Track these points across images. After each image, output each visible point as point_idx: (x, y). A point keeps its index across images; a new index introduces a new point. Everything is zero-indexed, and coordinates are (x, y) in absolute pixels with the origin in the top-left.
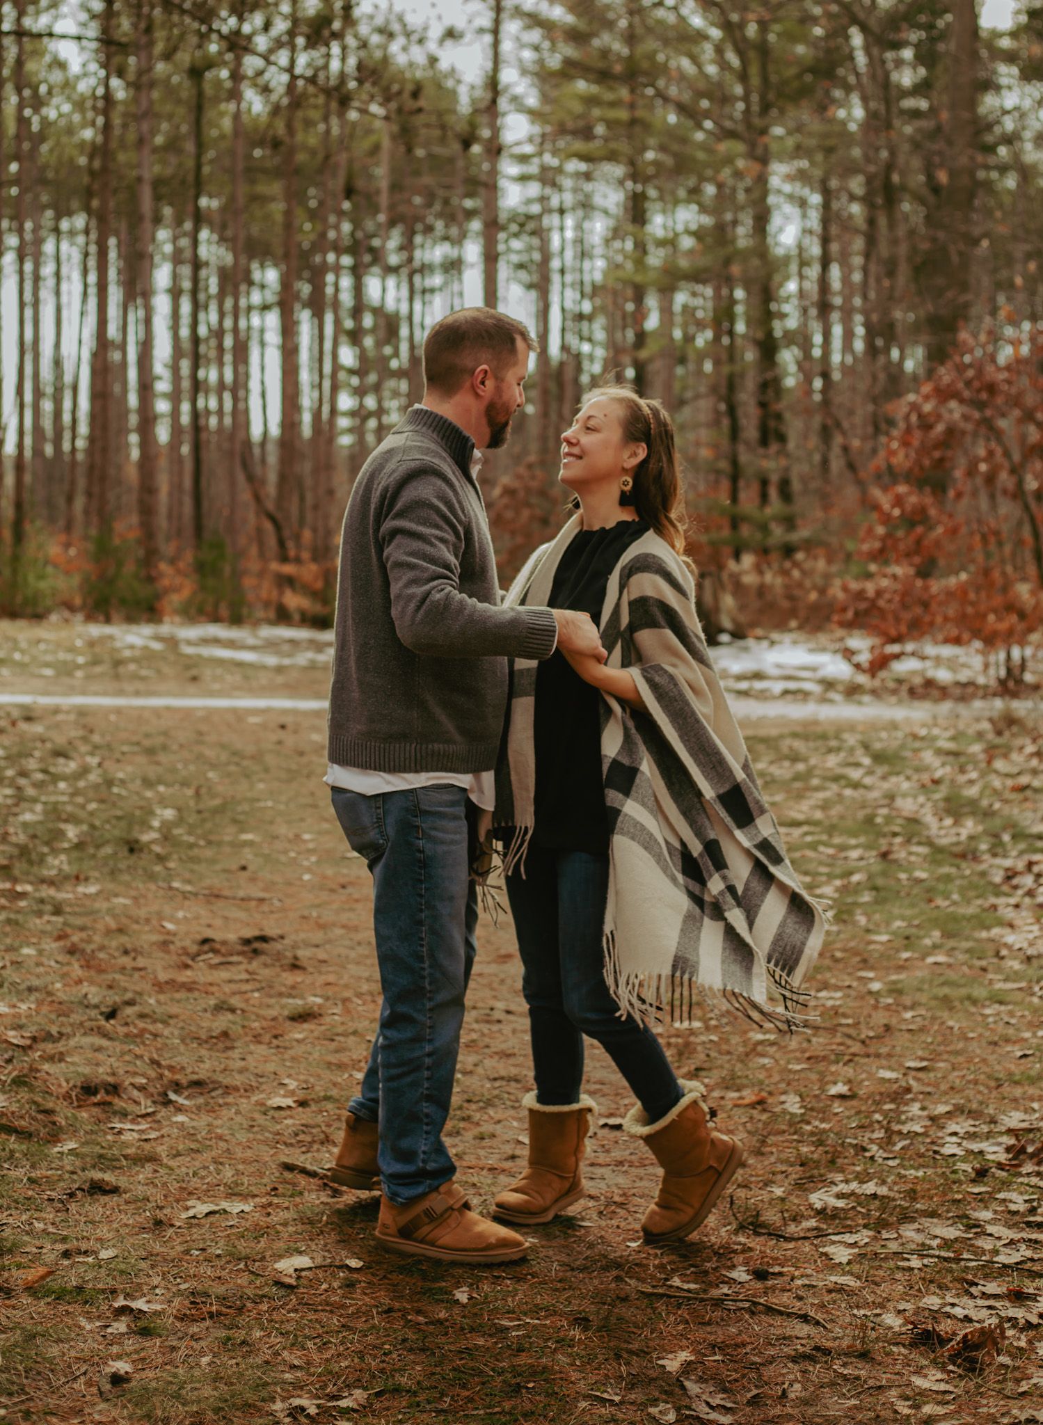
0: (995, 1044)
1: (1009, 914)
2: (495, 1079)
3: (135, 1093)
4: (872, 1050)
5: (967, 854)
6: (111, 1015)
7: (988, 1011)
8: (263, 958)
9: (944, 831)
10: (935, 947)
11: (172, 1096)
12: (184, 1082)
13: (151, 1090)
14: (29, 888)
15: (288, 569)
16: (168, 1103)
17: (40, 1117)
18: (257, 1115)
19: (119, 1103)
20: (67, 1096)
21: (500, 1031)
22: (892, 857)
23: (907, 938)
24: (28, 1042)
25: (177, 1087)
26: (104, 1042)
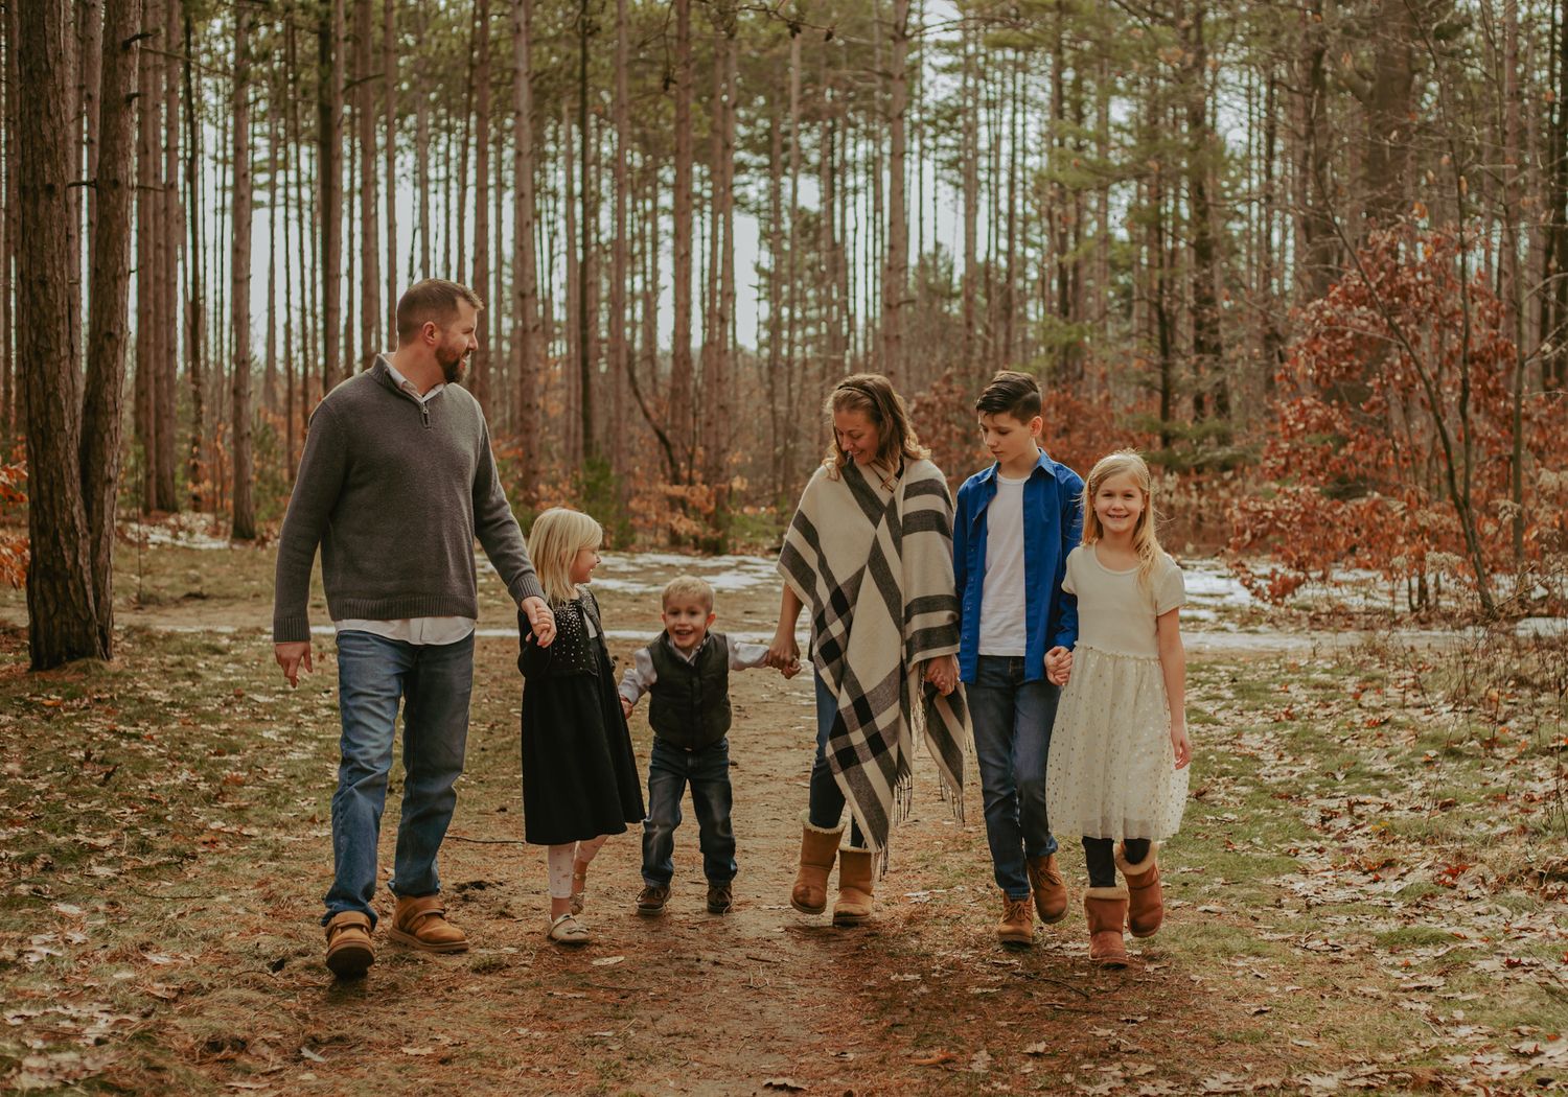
0: (1235, 1000)
1: (1306, 858)
2: (669, 1035)
3: (265, 1050)
4: (1094, 1006)
5: (1294, 794)
6: (278, 966)
7: (1240, 964)
8: (473, 906)
9: (1275, 770)
10: (1212, 894)
11: (306, 1053)
12: (325, 1037)
13: (286, 1045)
14: (255, 831)
15: (678, 490)
16: (298, 1059)
17: (147, 1074)
18: (390, 1074)
19: (244, 1060)
20: (189, 1053)
21: (699, 984)
22: (1209, 797)
23: (1185, 884)
24: (174, 995)
25: (315, 1043)
26: (256, 995)
